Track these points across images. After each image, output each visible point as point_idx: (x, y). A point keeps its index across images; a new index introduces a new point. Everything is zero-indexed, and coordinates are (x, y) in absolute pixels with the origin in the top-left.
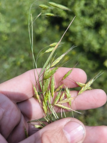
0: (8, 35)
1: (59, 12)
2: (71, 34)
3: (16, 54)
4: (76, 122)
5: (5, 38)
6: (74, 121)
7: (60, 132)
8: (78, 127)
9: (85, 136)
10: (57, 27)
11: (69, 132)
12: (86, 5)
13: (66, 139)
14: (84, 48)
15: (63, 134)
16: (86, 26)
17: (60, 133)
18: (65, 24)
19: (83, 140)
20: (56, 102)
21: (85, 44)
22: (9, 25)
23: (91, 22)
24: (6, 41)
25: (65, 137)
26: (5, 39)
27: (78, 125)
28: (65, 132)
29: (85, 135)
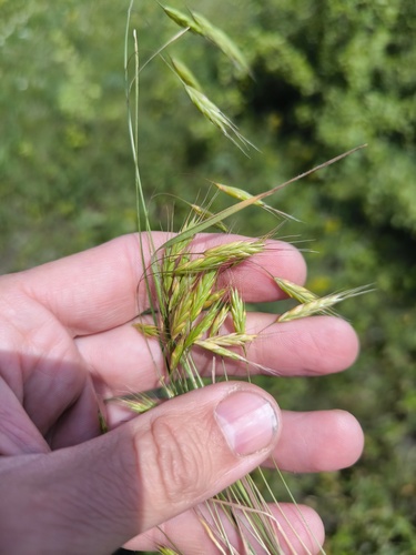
0: (88, 128)
1: (287, 65)
2: (324, 152)
3: (109, 200)
4: (254, 393)
5: (76, 137)
6: (250, 392)
7: (204, 419)
8: (259, 406)
9: (278, 435)
10: (274, 121)
11: (232, 420)
12: (392, 50)
13: (223, 439)
14: (368, 211)
15: (213, 424)
16: (384, 128)
17: (206, 422)
18: (303, 113)
19: (272, 447)
20: (200, 336)
21: (372, 199)
22: (95, 92)
23: (406, 116)
24: (77, 150)
25: (220, 433)
26: (76, 144)
27: (260, 400)
28: (222, 420)
29: (279, 430)
